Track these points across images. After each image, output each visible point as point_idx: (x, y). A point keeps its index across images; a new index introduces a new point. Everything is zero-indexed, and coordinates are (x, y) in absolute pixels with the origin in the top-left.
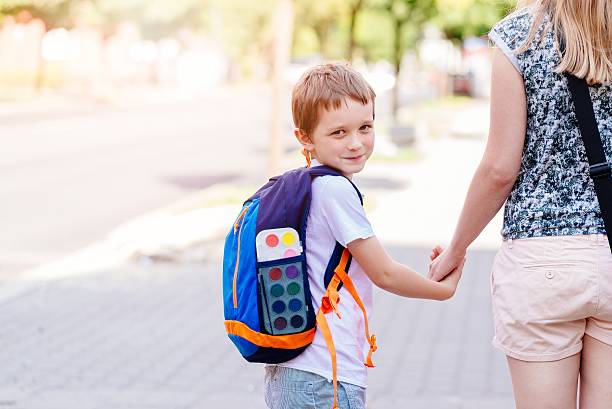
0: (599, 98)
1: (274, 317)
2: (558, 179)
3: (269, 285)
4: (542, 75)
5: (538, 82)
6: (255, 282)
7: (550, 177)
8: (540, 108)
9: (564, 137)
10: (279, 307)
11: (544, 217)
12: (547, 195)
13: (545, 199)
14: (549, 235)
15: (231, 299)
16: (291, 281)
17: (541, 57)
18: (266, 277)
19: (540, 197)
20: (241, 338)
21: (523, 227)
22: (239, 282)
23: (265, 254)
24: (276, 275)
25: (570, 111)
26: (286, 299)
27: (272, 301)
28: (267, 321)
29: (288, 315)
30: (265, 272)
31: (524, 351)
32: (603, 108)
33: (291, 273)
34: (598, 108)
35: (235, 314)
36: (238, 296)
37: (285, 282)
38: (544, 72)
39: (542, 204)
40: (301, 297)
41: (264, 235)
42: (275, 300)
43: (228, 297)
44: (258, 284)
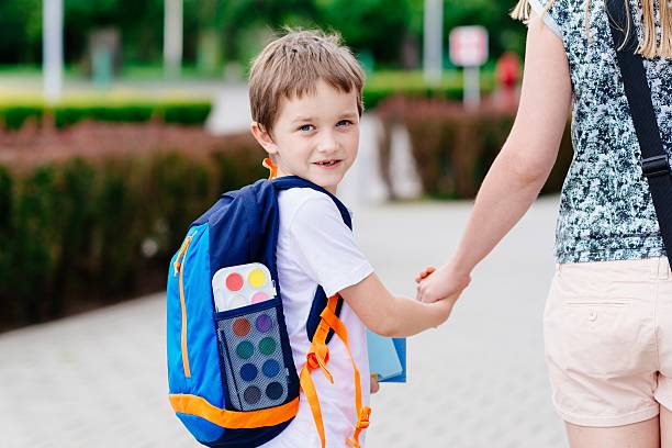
0: (658, 76)
1: (244, 386)
2: (613, 187)
3: (234, 343)
4: (582, 46)
5: (578, 54)
6: (214, 341)
7: (604, 183)
8: (585, 89)
9: (616, 130)
10: (249, 372)
11: (591, 237)
12: (599, 208)
13: (596, 213)
14: (598, 260)
15: (181, 365)
16: (264, 336)
17: (580, 22)
18: (230, 334)
19: (589, 209)
20: (200, 418)
21: (568, 248)
22: (191, 342)
23: (226, 301)
24: (243, 328)
25: (621, 95)
26: (259, 361)
27: (238, 364)
28: (233, 392)
29: (263, 382)
30: (228, 326)
31: (575, 411)
32: (666, 90)
33: (262, 324)
34: (658, 90)
35: (189, 385)
36: (191, 361)
37: (256, 338)
38: (585, 42)
39: (591, 220)
40: (278, 356)
41: (223, 274)
42: (244, 362)
43: (176, 363)
44: (219, 342)
